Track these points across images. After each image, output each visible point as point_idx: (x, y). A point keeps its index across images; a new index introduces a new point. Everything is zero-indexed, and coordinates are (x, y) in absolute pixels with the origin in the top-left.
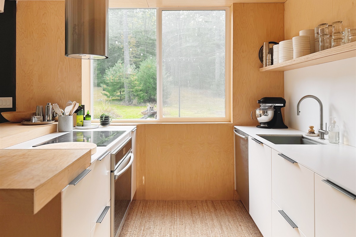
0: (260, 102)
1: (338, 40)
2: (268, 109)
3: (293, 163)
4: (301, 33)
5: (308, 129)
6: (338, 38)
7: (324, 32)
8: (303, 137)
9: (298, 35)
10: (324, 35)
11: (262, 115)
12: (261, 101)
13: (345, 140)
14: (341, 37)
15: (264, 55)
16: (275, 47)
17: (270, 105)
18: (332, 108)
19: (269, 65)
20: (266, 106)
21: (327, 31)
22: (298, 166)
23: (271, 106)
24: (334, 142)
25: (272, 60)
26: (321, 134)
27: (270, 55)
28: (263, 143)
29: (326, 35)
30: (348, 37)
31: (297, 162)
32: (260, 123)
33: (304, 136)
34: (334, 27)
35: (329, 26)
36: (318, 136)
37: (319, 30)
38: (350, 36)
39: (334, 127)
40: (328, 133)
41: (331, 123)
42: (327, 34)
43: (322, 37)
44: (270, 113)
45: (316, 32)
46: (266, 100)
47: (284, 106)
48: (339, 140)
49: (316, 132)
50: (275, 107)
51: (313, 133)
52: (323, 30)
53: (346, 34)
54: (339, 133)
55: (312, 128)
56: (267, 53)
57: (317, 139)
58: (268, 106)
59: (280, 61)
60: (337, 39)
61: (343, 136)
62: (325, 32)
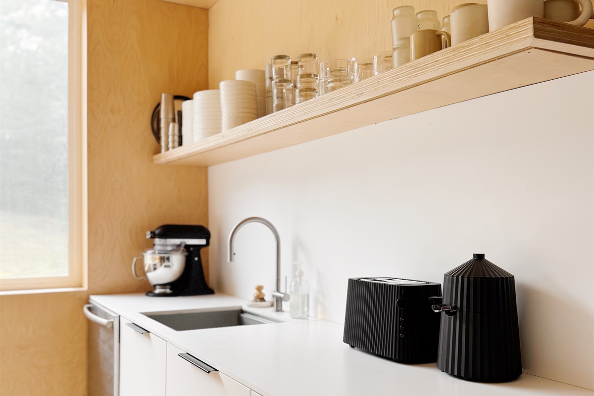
0: (154, 235)
1: (309, 92)
2: (171, 251)
3: (209, 372)
4: (239, 75)
5: (253, 293)
6: (308, 87)
7: (283, 77)
8: (242, 312)
9: (233, 77)
10: (283, 81)
11: (158, 265)
12: (157, 232)
13: (319, 309)
14: (314, 86)
15: (163, 125)
16: (186, 105)
17: (177, 241)
18: (298, 245)
19: (174, 148)
20: (167, 245)
21: (287, 74)
22: (219, 379)
23: (179, 246)
24: (300, 315)
25: (180, 137)
26: (277, 300)
27: (177, 126)
28: (149, 332)
29: (286, 81)
30: (325, 85)
31: (216, 370)
32: (155, 286)
33: (245, 308)
34: (302, 66)
35: (292, 63)
36: (272, 305)
37: (274, 69)
38: (329, 82)
39: (300, 284)
40: (289, 299)
41: (294, 277)
42: (288, 80)
43: (279, 86)
44: (177, 262)
45: (267, 75)
46: (168, 231)
47: (208, 244)
48: (308, 311)
49: (268, 298)
50: (187, 247)
51: (262, 300)
52: (280, 72)
53: (321, 77)
54: (308, 295)
55: (259, 289)
56: (170, 120)
57: (270, 312)
58: (173, 245)
59: (196, 138)
60: (307, 91)
61: (317, 301)
62: (285, 77)
